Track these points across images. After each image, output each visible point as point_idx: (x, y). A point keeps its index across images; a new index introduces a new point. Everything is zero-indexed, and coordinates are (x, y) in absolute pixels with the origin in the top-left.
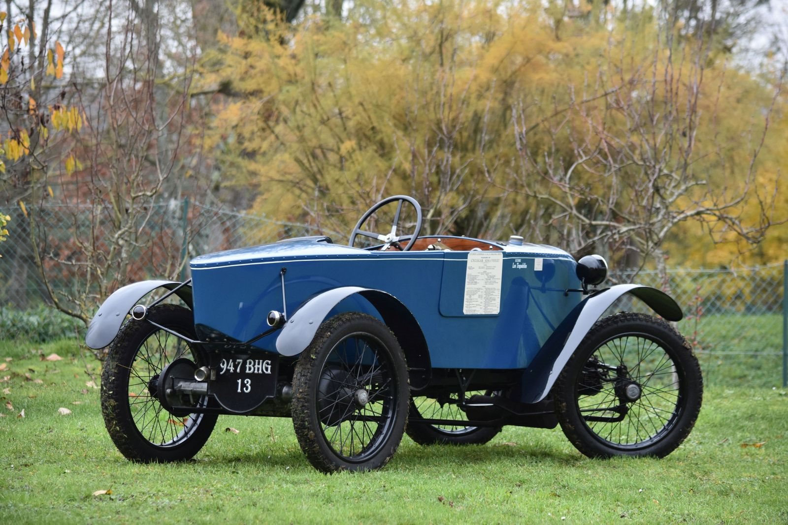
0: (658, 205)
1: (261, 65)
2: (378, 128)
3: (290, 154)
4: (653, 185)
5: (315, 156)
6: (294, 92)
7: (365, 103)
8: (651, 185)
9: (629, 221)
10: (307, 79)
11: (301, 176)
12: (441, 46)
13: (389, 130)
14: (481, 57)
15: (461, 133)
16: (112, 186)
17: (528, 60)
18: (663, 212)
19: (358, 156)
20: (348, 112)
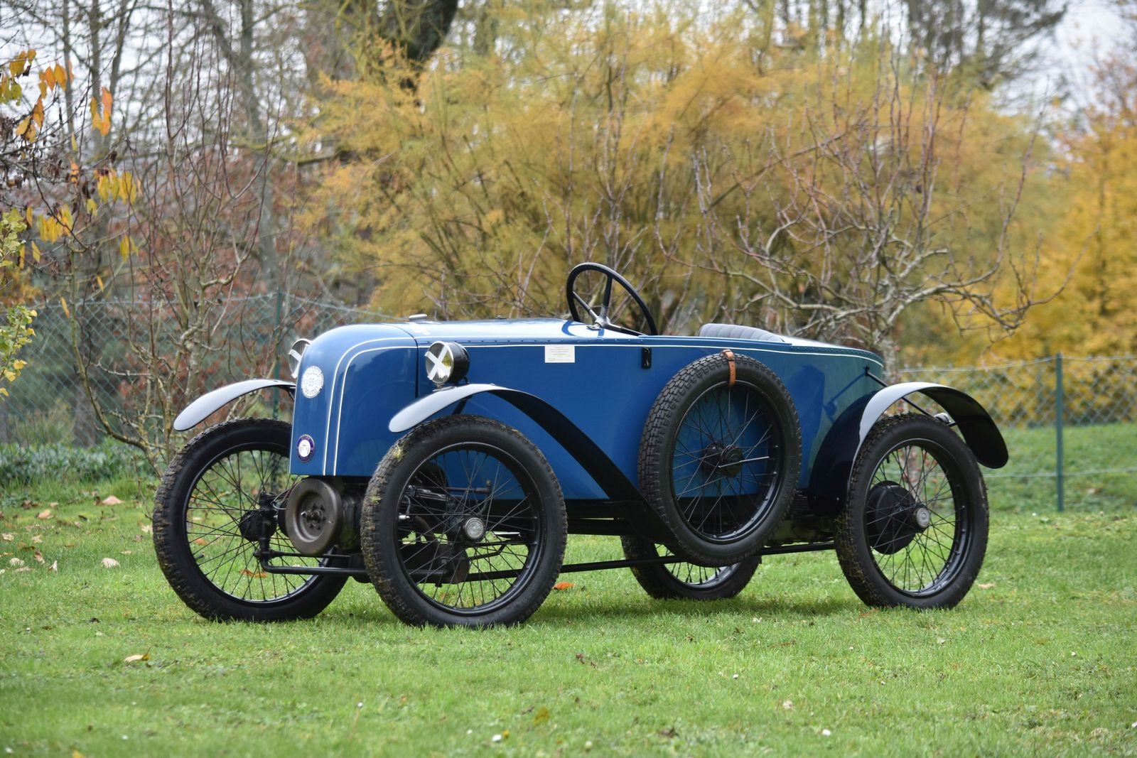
0: (886, 282)
1: (377, 114)
2: (529, 193)
3: (416, 230)
4: (878, 255)
5: (448, 233)
6: (419, 148)
7: (511, 162)
8: (874, 255)
9: (848, 304)
10: (437, 132)
11: (432, 258)
12: (608, 85)
13: (545, 199)
14: (663, 98)
15: (637, 198)
16: (176, 272)
17: (723, 102)
18: (892, 290)
19: (504, 231)
20: (491, 174)
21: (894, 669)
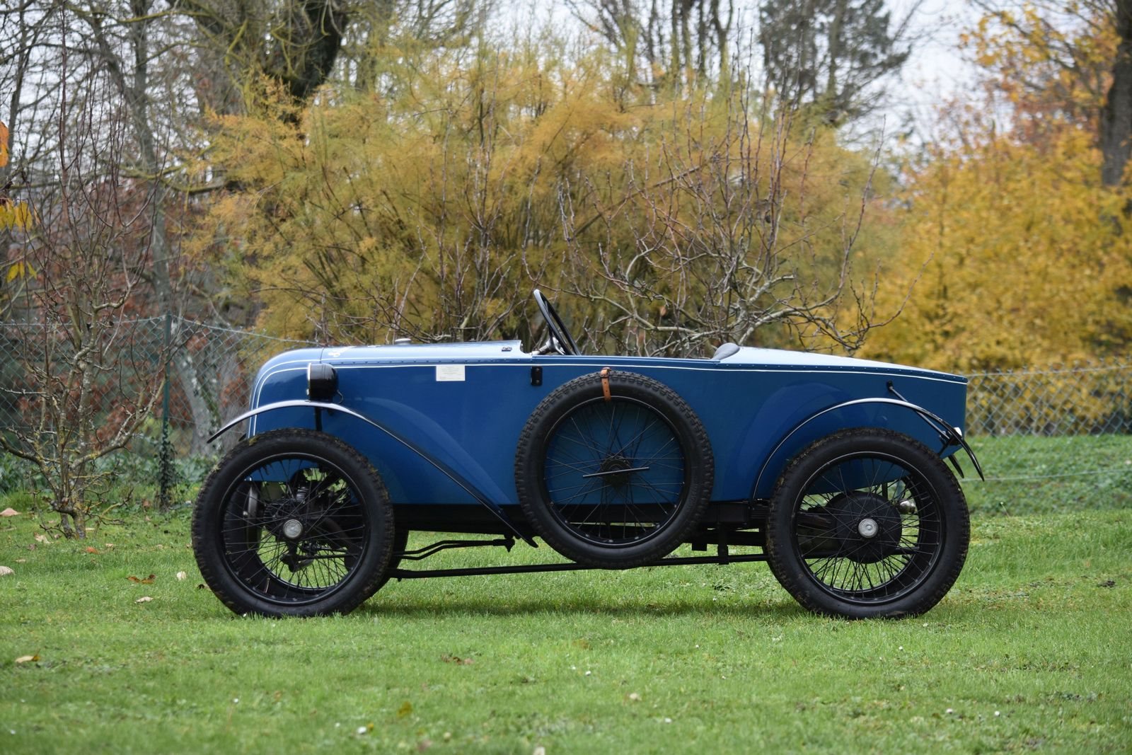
0: (738, 306)
1: (261, 148)
2: (405, 220)
3: (298, 255)
4: (729, 280)
5: (330, 259)
6: (302, 179)
7: (388, 192)
8: (726, 281)
9: (702, 326)
10: (318, 166)
11: (313, 283)
12: (480, 120)
13: (420, 226)
14: (530, 132)
15: (508, 226)
16: (70, 297)
17: (587, 136)
18: (742, 314)
19: (381, 257)
20: (369, 202)
21: (735, 665)
